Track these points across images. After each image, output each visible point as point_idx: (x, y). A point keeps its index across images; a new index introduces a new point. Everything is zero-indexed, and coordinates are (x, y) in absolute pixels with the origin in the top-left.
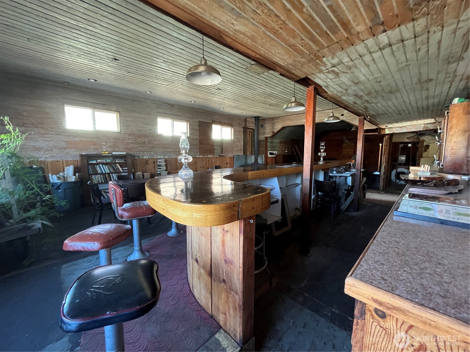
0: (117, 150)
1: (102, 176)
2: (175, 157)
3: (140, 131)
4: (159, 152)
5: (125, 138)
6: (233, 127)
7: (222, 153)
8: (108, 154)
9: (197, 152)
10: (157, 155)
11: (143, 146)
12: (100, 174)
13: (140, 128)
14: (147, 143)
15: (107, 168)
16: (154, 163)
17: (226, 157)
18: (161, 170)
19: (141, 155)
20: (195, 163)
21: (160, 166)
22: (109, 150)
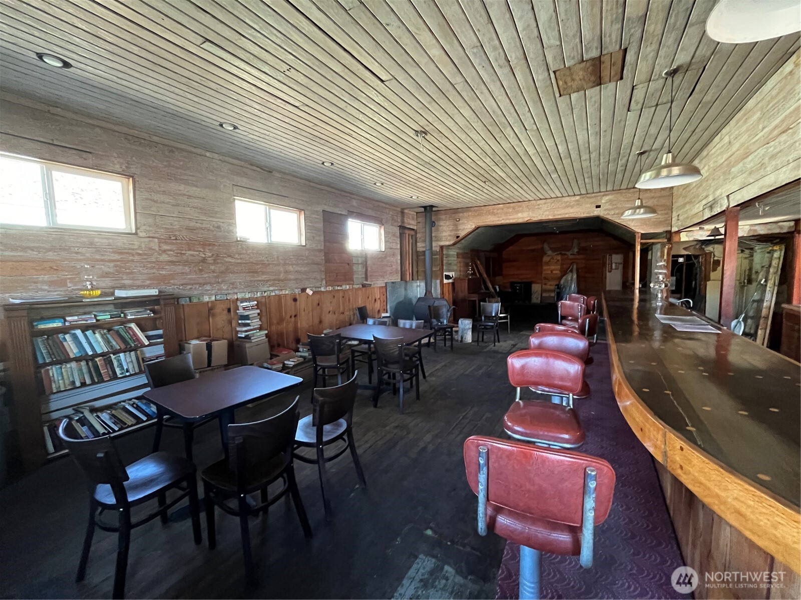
0: (127, 282)
1: (83, 363)
2: (277, 292)
3: (191, 229)
4: (240, 283)
5: (151, 249)
6: (383, 225)
7: (367, 280)
8: (101, 296)
9: (322, 279)
10: (236, 291)
11: (201, 270)
12: (77, 360)
13: (192, 224)
14: (210, 260)
15: (100, 339)
16: (229, 310)
17: (374, 288)
18: (249, 328)
19: (196, 292)
20: (319, 304)
21: (247, 317)
22: (104, 285)
